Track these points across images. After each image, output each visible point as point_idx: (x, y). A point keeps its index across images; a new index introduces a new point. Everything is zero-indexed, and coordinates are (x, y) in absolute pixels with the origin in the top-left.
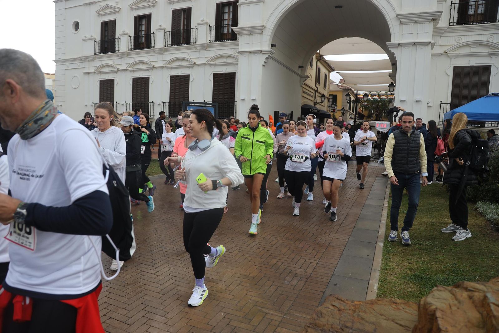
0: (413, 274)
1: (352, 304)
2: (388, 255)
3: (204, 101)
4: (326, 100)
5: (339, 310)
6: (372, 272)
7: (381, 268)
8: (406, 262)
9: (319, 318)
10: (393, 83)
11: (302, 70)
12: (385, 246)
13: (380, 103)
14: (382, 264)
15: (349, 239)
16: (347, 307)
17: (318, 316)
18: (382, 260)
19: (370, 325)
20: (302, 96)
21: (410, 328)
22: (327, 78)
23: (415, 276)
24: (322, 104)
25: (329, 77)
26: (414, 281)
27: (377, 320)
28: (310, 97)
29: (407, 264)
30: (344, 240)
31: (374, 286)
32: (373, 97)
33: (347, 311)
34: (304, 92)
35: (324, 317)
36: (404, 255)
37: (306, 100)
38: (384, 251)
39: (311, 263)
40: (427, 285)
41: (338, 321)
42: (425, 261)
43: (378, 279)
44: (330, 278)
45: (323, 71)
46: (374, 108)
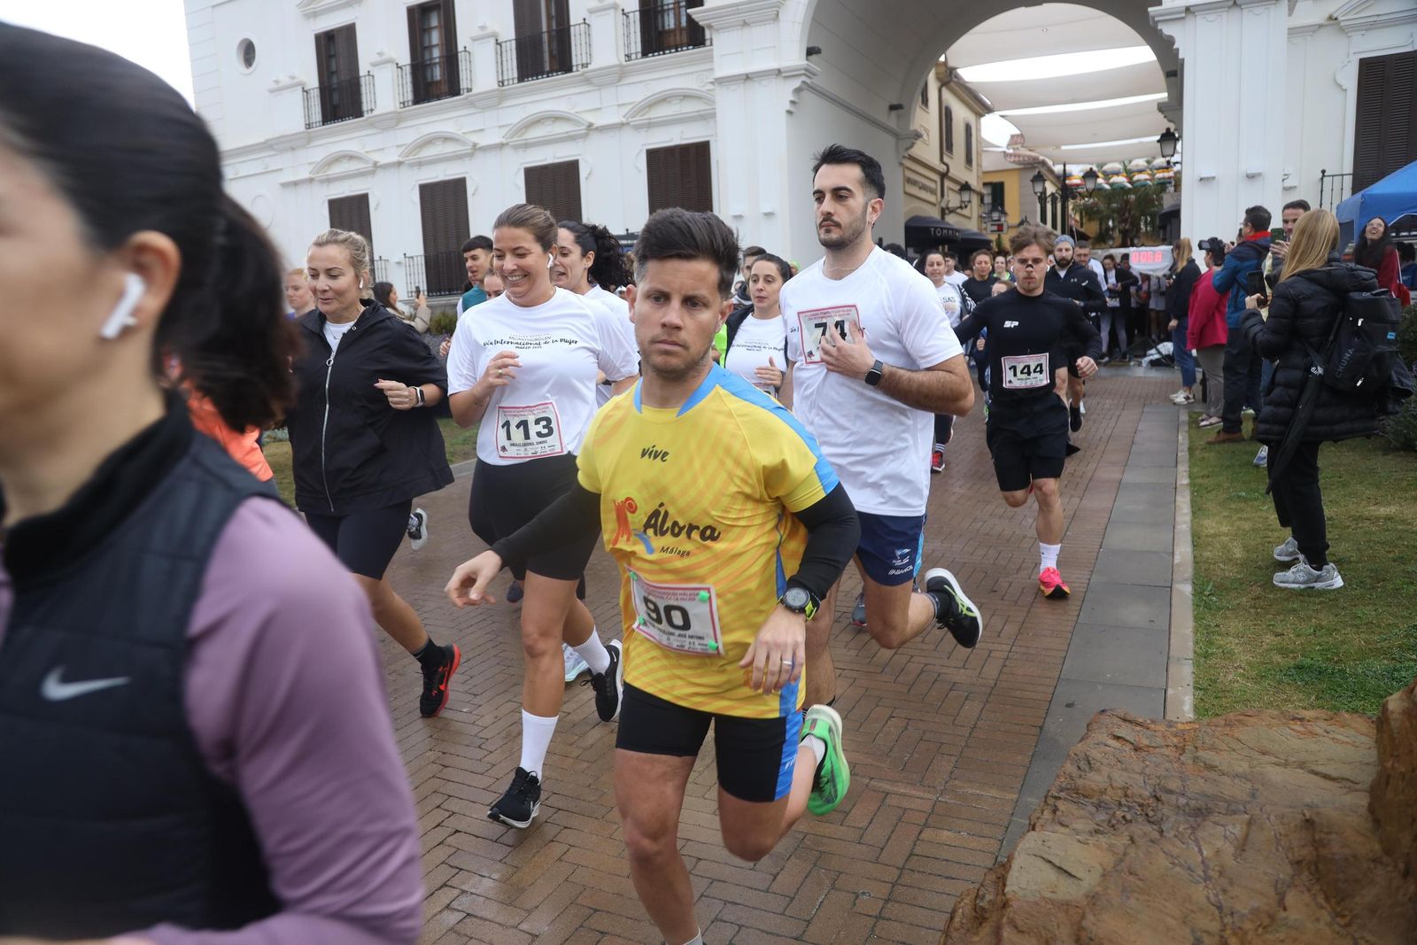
0: (1292, 663)
1: (1171, 730)
2: (1209, 617)
3: (627, 230)
4: (975, 199)
5: (1137, 749)
6: (1171, 666)
7: (1195, 652)
8: (1266, 634)
9: (1083, 773)
10: (1172, 130)
11: (899, 117)
12: (1198, 592)
13: (1133, 197)
14: (1196, 643)
15: (1089, 579)
16: (1159, 741)
17: (1079, 768)
18: (1196, 631)
19: (1237, 781)
20: (905, 193)
21: (1357, 783)
22: (971, 135)
23: (1299, 668)
24: (966, 212)
25: (979, 130)
26: (1299, 683)
27: (1250, 767)
28: (929, 194)
29: (1269, 639)
30: (1077, 585)
31: (1182, 703)
32: (1112, 180)
33: (1157, 750)
34: (909, 181)
35: (1098, 770)
36: (1257, 614)
37: (917, 204)
38: (1197, 605)
39: (991, 651)
40: (1339, 690)
41: (1140, 779)
42: (1322, 628)
43: (1191, 684)
44: (1051, 690)
45: (961, 113)
46: (1113, 211)
